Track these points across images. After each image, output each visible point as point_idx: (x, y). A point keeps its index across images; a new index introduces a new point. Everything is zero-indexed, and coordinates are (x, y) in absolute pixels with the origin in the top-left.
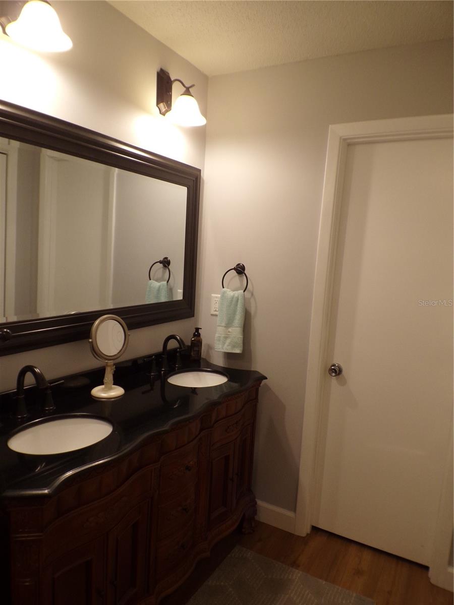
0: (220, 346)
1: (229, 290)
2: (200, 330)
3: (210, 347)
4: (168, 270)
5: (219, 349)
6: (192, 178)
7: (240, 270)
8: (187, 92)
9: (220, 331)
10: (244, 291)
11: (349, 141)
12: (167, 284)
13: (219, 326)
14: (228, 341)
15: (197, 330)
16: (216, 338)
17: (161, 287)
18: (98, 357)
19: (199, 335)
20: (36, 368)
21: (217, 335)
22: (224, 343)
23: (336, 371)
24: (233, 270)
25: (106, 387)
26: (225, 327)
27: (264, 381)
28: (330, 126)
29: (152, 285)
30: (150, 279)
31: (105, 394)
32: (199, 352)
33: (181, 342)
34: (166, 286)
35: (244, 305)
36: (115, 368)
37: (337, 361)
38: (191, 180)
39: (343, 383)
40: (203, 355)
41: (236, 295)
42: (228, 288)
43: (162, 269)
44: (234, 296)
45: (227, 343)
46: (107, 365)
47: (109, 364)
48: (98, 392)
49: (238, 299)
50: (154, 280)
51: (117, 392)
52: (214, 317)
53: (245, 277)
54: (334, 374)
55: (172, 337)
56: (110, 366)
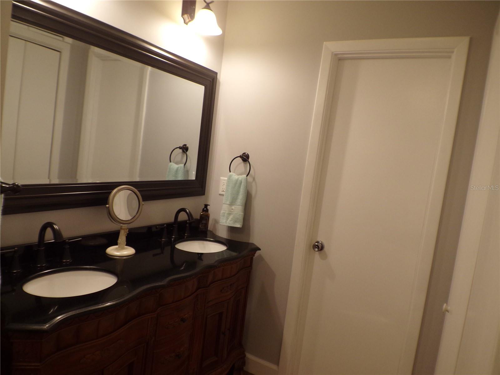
0: (224, 221)
1: (234, 174)
2: (208, 206)
3: (216, 222)
4: (185, 155)
5: (223, 223)
6: (209, 79)
7: (245, 158)
8: (208, 6)
9: (225, 208)
10: (247, 176)
11: (339, 56)
12: (184, 167)
13: (224, 204)
14: (231, 217)
15: (206, 206)
16: (221, 214)
17: (179, 169)
18: (114, 220)
19: (207, 210)
20: (55, 224)
21: (222, 211)
22: (227, 218)
23: (319, 247)
24: (239, 158)
25: (119, 247)
26: (229, 205)
27: (258, 253)
28: (324, 42)
29: (171, 167)
30: (170, 162)
31: (117, 252)
32: (206, 225)
33: (190, 215)
34: (183, 168)
35: (246, 187)
36: (128, 231)
37: (321, 239)
38: (209, 80)
39: (324, 257)
40: (210, 227)
41: (240, 179)
42: (234, 173)
43: (181, 154)
44: (238, 179)
45: (230, 219)
46: (121, 229)
47: (123, 228)
48: (112, 251)
49: (241, 182)
50: (174, 162)
51: (129, 251)
52: (221, 197)
53: (248, 165)
54: (316, 250)
55: (183, 210)
56: (124, 229)
